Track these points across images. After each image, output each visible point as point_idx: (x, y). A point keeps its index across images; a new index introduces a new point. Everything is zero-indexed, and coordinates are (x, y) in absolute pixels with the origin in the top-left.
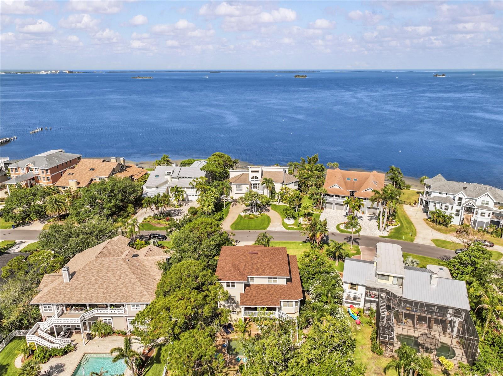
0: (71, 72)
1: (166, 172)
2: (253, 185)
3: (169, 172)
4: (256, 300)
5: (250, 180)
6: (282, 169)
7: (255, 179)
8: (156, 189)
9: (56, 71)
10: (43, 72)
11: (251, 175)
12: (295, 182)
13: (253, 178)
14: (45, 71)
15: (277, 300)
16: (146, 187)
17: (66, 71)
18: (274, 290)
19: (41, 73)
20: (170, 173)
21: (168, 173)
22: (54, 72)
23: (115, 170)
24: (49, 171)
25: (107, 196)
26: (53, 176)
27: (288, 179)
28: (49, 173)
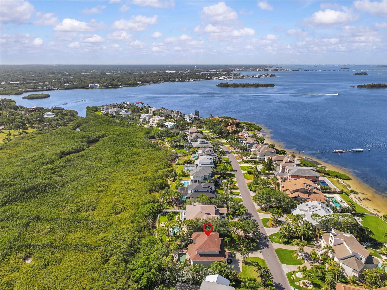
1: (311, 206)
16: (299, 207)
23: (299, 190)
26: (291, 179)
27: (350, 262)
28: (290, 177)
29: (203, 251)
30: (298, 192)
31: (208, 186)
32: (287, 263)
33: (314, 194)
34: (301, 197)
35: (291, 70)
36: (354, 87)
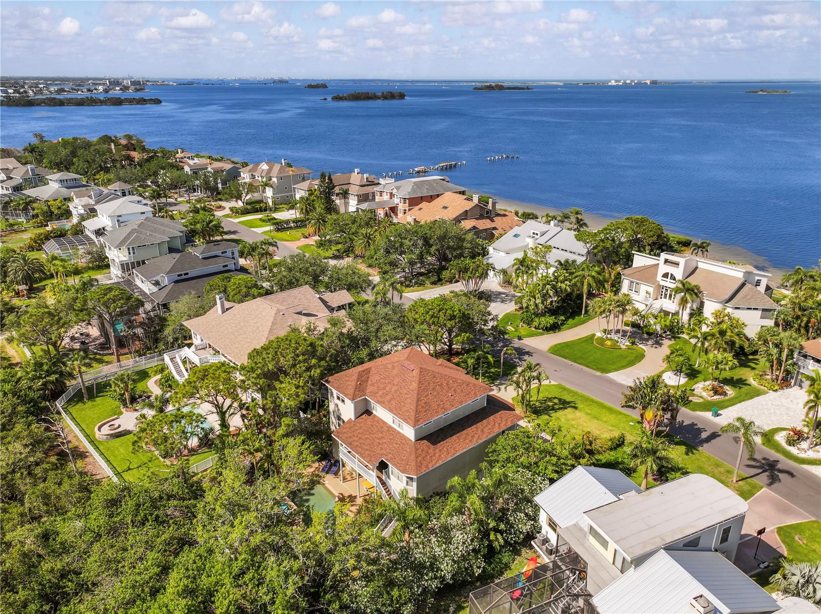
0: (654, 82)
1: (532, 231)
2: (664, 290)
3: (536, 232)
4: (356, 439)
5: (659, 278)
6: (742, 274)
7: (669, 280)
8: (506, 255)
9: (632, 81)
10: (613, 83)
11: (663, 269)
12: (764, 310)
13: (666, 275)
14: (616, 81)
15: (379, 456)
16: (494, 249)
17: (647, 82)
18: (391, 440)
19: (610, 84)
20: (537, 234)
21: (534, 233)
22: (628, 82)
23: (469, 214)
24: (407, 201)
25: (412, 243)
26: (409, 210)
27: (748, 297)
28: (407, 205)
29: (438, 418)
30: (466, 219)
31: (219, 253)
32: (614, 367)
33: (499, 218)
34: (481, 229)
35: (175, 84)
36: (325, 99)
